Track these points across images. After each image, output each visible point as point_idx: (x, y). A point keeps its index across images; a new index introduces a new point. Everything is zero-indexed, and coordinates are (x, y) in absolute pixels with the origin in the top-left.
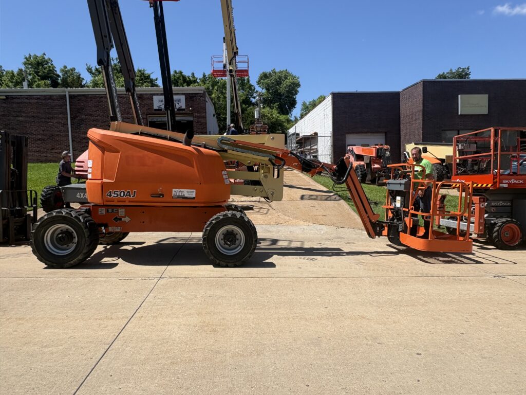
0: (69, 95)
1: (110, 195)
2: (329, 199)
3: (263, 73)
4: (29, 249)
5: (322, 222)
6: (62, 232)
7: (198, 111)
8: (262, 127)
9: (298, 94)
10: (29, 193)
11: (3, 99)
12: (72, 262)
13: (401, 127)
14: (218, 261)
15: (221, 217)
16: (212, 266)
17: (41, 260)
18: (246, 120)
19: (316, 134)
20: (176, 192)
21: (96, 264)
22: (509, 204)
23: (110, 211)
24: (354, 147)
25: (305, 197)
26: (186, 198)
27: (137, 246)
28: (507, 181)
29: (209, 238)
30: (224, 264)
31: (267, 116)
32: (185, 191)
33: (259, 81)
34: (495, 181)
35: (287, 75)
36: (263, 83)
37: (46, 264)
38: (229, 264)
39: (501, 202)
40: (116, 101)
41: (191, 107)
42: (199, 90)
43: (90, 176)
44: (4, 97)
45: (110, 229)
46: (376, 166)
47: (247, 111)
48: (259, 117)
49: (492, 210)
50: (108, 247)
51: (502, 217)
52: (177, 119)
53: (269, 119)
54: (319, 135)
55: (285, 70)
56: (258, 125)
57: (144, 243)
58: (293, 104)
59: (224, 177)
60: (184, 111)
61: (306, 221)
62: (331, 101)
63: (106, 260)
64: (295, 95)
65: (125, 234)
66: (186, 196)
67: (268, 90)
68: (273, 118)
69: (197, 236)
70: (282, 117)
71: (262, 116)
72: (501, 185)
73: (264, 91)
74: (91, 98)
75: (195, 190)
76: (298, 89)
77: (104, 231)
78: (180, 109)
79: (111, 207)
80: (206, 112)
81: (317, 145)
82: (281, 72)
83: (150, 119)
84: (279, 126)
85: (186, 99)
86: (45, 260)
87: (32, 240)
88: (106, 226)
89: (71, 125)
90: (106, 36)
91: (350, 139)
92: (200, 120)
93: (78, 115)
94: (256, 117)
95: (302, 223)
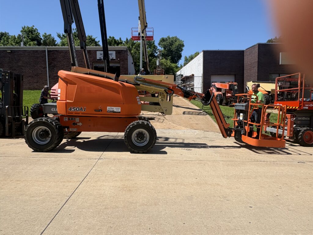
0: (48, 50)
1: (71, 110)
2: (200, 114)
3: (162, 38)
4: (23, 140)
5: (195, 128)
6: (43, 131)
7: (123, 61)
8: (161, 70)
9: (183, 51)
10: (23, 107)
11: (9, 52)
12: (48, 149)
13: (245, 71)
14: (133, 150)
15: (135, 124)
16: (129, 152)
17: (30, 147)
18: (152, 67)
19: (193, 75)
21: (62, 150)
22: (309, 119)
23: (70, 119)
24: (215, 83)
25: (185, 113)
26: (115, 112)
27: (86, 140)
28: (307, 105)
29: (128, 136)
30: (137, 151)
31: (164, 64)
33: (160, 43)
34: (300, 105)
35: (176, 39)
36: (162, 44)
37: (33, 149)
38: (140, 152)
39: (304, 118)
40: (75, 54)
41: (119, 58)
42: (124, 48)
43: (59, 98)
44: (10, 51)
45: (71, 130)
46: (229, 95)
47: (152, 61)
48: (159, 64)
49: (298, 122)
50: (69, 140)
51: (304, 127)
52: (111, 65)
53: (165, 66)
54: (195, 76)
55: (175, 36)
56: (158, 69)
57: (90, 138)
58: (180, 57)
59: (138, 100)
60: (114, 61)
61: (186, 127)
62: (202, 56)
63: (68, 148)
64: (181, 51)
65: (79, 133)
66: (115, 111)
67: (165, 48)
68: (168, 65)
69: (121, 135)
70: (173, 65)
71: (161, 64)
72: (304, 108)
73: (163, 49)
74: (60, 52)
76: (183, 48)
77: (67, 131)
78: (112, 60)
79: (71, 117)
80: (128, 61)
81: (193, 82)
82: (173, 38)
83: (94, 65)
84: (171, 70)
85: (116, 53)
86: (33, 147)
87: (25, 135)
88: (68, 128)
89: (49, 68)
90: (69, 16)
91: (213, 78)
92: (124, 66)
93: (52, 62)
94: (157, 65)
95: (184, 128)
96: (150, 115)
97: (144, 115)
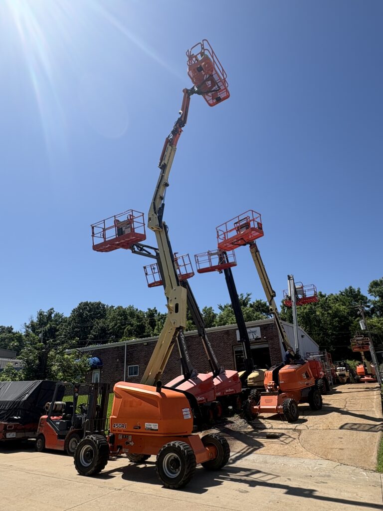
1: (115, 427)
3: (374, 281)
5: (330, 457)
7: (272, 339)
8: (363, 340)
12: (89, 472)
17: (76, 469)
20: (147, 425)
23: (124, 436)
25: (346, 426)
26: (153, 430)
31: (375, 326)
32: (152, 424)
33: (370, 290)
36: (375, 291)
37: (78, 472)
38: (171, 486)
41: (265, 336)
42: (271, 321)
44: (146, 344)
45: (124, 450)
47: (353, 323)
48: (366, 328)
52: (253, 347)
56: (358, 338)
59: (185, 413)
60: (259, 340)
61: (317, 454)
66: (153, 428)
73: (378, 299)
74: (195, 337)
75: (157, 424)
78: (255, 339)
80: (278, 339)
83: (235, 350)
85: (261, 330)
87: (75, 455)
92: (274, 346)
94: (362, 329)
95: (310, 455)
96: (282, 429)
97: (272, 429)
